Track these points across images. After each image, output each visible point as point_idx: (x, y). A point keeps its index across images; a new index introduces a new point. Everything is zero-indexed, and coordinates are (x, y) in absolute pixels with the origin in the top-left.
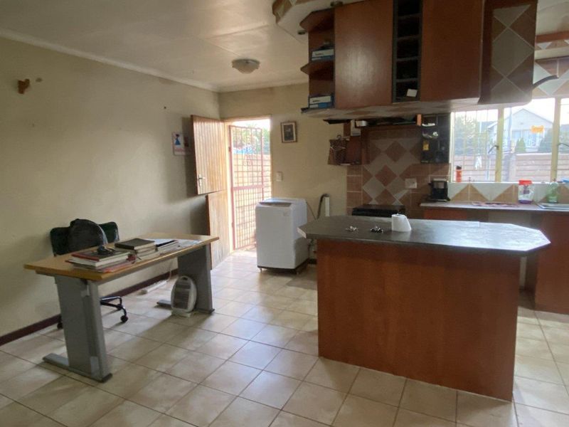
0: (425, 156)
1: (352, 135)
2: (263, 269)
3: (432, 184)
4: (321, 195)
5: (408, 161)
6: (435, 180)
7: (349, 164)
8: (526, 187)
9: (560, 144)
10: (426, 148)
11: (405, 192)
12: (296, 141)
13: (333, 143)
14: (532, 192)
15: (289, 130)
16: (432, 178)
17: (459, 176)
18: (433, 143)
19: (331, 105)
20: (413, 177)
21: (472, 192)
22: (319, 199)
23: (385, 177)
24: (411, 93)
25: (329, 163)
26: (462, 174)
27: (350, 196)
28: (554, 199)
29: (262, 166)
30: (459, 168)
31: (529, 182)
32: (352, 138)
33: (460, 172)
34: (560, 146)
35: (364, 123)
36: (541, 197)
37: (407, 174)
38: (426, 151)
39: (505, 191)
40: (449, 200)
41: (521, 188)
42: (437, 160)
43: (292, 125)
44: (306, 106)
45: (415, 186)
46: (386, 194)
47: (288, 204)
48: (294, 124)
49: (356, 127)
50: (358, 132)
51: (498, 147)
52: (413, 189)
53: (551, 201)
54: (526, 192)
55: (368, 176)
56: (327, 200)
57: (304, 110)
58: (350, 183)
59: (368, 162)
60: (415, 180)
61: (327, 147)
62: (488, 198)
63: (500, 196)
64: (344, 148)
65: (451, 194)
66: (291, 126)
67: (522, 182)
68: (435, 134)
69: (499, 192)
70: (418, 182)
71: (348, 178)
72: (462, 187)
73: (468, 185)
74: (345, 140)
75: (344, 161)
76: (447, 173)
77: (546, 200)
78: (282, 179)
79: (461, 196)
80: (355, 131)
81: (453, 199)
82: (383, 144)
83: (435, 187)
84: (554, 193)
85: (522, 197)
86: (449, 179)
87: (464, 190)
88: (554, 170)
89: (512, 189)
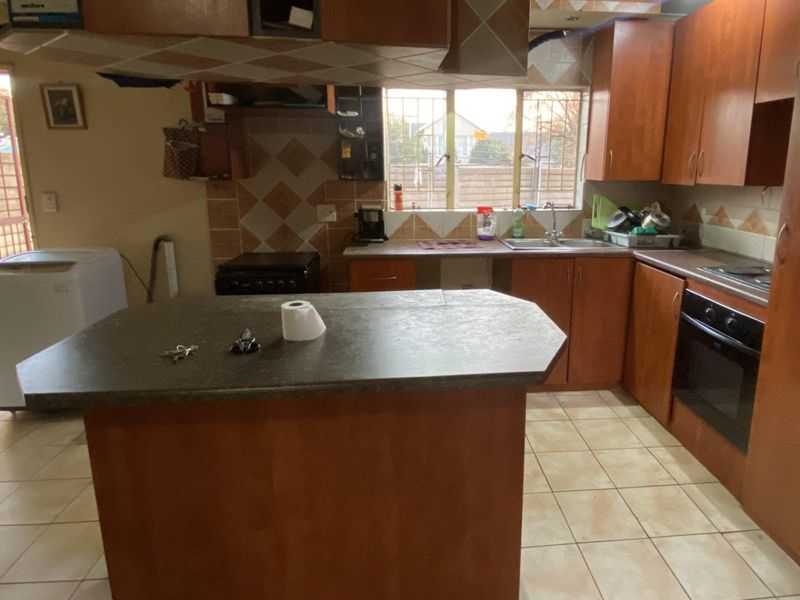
0: (347, 168)
1: (207, 120)
2: (17, 412)
3: (360, 214)
6: (365, 207)
7: (207, 178)
8: (486, 217)
9: (523, 156)
10: (347, 153)
11: (320, 227)
12: (86, 127)
14: (493, 223)
15: (65, 101)
16: (360, 204)
17: (398, 200)
18: (361, 145)
20: (331, 203)
21: (418, 227)
22: (152, 246)
23: (282, 202)
25: (167, 174)
27: (215, 237)
28: (518, 232)
30: (398, 188)
31: (490, 209)
32: (207, 125)
33: (401, 194)
34: (523, 159)
35: (226, 98)
36: (504, 231)
37: (319, 198)
38: (346, 159)
39: (461, 224)
40: (386, 239)
41: (480, 218)
42: (366, 175)
43: (70, 92)
45: (333, 217)
46: (285, 232)
48: (74, 89)
49: (210, 104)
50: (220, 115)
51: (448, 157)
52: (331, 223)
53: (515, 235)
54: (486, 224)
55: (248, 202)
56: (168, 249)
58: (214, 211)
59: (246, 175)
60: (333, 207)
62: (439, 233)
63: (455, 230)
64: (194, 146)
65: (389, 231)
66: (68, 94)
67: (481, 210)
68: (359, 130)
69: (453, 224)
70: (338, 209)
71: (209, 203)
72: (405, 219)
73: (412, 215)
74: (196, 130)
75: (199, 173)
76: (381, 196)
77: (510, 234)
78: (58, 207)
79: (403, 232)
80: (212, 115)
81: (393, 236)
83: (365, 219)
84: (518, 226)
85: (482, 231)
86: (384, 206)
87: (406, 223)
88: (518, 192)
89: (469, 221)
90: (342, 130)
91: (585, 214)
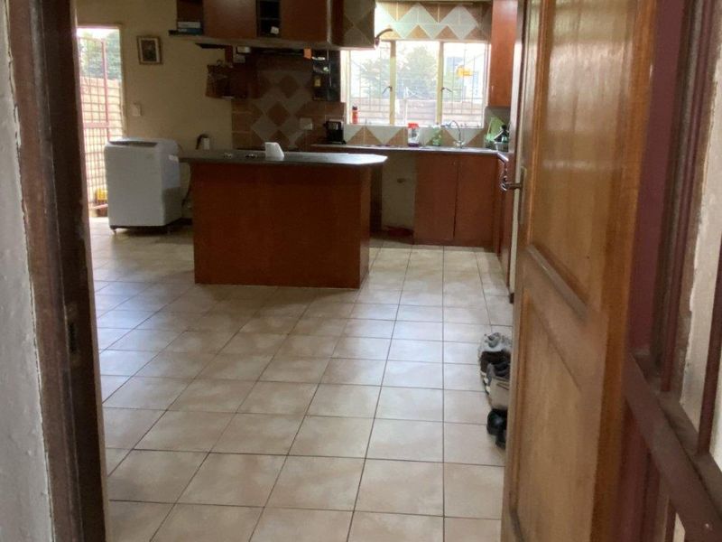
0: (318, 93)
1: (235, 61)
2: (118, 230)
3: (327, 124)
4: (198, 135)
5: (302, 98)
6: (331, 120)
7: (232, 97)
8: (413, 130)
9: (443, 89)
10: (318, 83)
11: (301, 133)
12: (161, 63)
13: (213, 69)
14: (418, 134)
15: (150, 47)
16: (328, 118)
17: (355, 117)
18: (324, 79)
19: (201, 31)
20: (308, 117)
21: (367, 139)
22: (195, 143)
24: (275, 30)
25: (208, 95)
26: (359, 114)
27: (235, 137)
28: (437, 142)
29: (106, 96)
30: (355, 109)
31: (416, 125)
32: (235, 65)
33: (356, 113)
34: (444, 91)
35: (247, 50)
36: (427, 141)
37: (301, 114)
38: (318, 87)
39: (396, 135)
40: (344, 143)
41: (410, 131)
42: (329, 98)
43: (154, 41)
44: (174, 28)
45: (311, 127)
46: (279, 136)
47: (152, 145)
48: (156, 40)
49: (237, 53)
50: (242, 58)
51: (391, 88)
52: (309, 131)
53: (434, 144)
54: (414, 135)
55: (257, 113)
56: (206, 142)
57: (172, 33)
58: (237, 122)
59: (257, 97)
60: (310, 120)
61: (204, 75)
62: (382, 141)
63: (392, 140)
64: (225, 77)
65: (347, 136)
66: (153, 43)
67: (411, 125)
68: (326, 69)
69: (392, 135)
70: (313, 121)
71: (233, 115)
72: (358, 130)
73: (364, 127)
74: (227, 66)
75: (227, 93)
76: (342, 113)
77: (431, 144)
78: (142, 113)
79: (357, 139)
80: (237, 58)
81: (349, 141)
82: (274, 75)
83: (330, 127)
84: (437, 138)
85: (411, 141)
86: (345, 120)
87: (359, 132)
88: (440, 115)
89: (403, 132)
90: (315, 69)
91: (485, 131)
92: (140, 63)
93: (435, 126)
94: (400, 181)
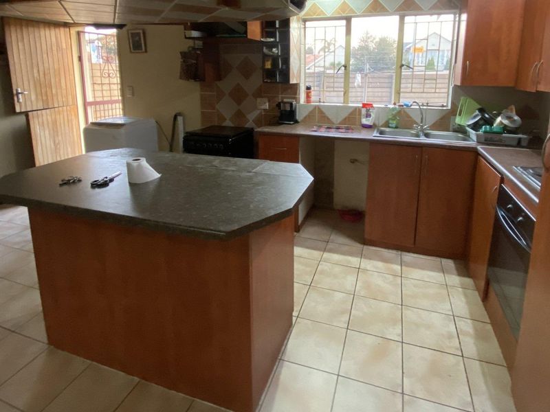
0: (269, 75)
1: (196, 47)
4: (174, 114)
5: (257, 80)
6: (285, 100)
8: (368, 111)
9: (403, 65)
11: (259, 112)
12: (146, 51)
14: (373, 115)
15: (137, 38)
16: (283, 98)
17: (308, 96)
18: (275, 60)
20: (265, 97)
21: (319, 115)
22: (173, 119)
23: (238, 95)
25: (181, 78)
26: (313, 94)
27: (204, 115)
28: (393, 123)
30: (308, 88)
31: (371, 105)
33: (310, 92)
34: (403, 68)
35: (197, 34)
36: (382, 122)
37: (259, 94)
38: (268, 69)
39: (350, 115)
40: (296, 122)
41: (364, 111)
42: (279, 79)
45: (267, 106)
46: (239, 115)
48: (141, 31)
49: (186, 37)
51: (345, 67)
52: (265, 110)
53: (390, 125)
54: (368, 116)
55: (221, 94)
56: (180, 119)
58: (205, 102)
59: (220, 79)
60: (266, 100)
61: (177, 63)
62: (334, 120)
63: (345, 119)
64: (195, 62)
65: (299, 117)
66: (139, 34)
67: (364, 105)
68: (274, 50)
69: (345, 115)
70: (269, 101)
71: (202, 96)
72: (311, 109)
73: (315, 107)
74: (195, 52)
76: (296, 94)
77: (387, 125)
78: (133, 94)
79: (309, 119)
81: (303, 121)
82: (234, 58)
83: (282, 108)
84: (394, 117)
85: (365, 121)
86: (297, 100)
87: (311, 112)
88: (398, 93)
89: (355, 113)
90: (265, 50)
91: (453, 112)
92: (131, 52)
93: (391, 106)
94: (353, 161)
